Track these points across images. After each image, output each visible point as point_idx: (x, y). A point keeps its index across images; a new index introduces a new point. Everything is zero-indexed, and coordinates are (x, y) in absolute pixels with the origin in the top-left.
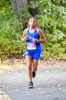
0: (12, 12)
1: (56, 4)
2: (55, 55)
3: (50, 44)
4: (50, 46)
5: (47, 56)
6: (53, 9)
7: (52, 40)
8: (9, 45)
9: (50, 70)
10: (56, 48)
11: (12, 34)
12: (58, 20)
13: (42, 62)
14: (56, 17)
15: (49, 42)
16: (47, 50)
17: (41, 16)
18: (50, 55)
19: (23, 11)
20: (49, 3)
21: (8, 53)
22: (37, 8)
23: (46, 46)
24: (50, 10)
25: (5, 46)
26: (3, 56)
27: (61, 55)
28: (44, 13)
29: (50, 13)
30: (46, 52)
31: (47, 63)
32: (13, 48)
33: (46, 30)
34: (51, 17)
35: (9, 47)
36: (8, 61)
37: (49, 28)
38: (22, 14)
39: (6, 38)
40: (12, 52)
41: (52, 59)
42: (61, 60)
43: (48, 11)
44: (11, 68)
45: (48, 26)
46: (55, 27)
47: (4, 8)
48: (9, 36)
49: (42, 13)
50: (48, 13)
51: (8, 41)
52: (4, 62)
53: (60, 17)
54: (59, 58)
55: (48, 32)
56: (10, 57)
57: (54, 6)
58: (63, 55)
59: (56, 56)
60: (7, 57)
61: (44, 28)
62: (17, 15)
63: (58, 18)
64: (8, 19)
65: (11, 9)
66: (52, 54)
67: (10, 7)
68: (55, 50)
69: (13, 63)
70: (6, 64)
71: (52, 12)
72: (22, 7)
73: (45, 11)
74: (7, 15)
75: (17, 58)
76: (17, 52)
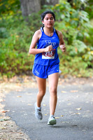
0: (21, 18)
1: (76, 9)
2: (74, 71)
3: (69, 58)
4: (69, 61)
5: (65, 73)
6: (73, 14)
7: (71, 53)
10: (76, 62)
11: (22, 45)
12: (79, 27)
14: (76, 24)
15: (68, 55)
17: (57, 23)
18: (69, 71)
19: (34, 16)
20: (67, 7)
21: (16, 68)
23: (64, 60)
24: (68, 16)
25: (12, 60)
26: (10, 73)
27: (82, 71)
28: (61, 20)
30: (63, 68)
31: (65, 81)
32: (22, 62)
35: (17, 62)
36: (16, 78)
38: (34, 20)
39: (14, 50)
40: (21, 68)
42: (82, 77)
43: (66, 17)
44: (19, 87)
45: (67, 36)
46: (75, 37)
48: (17, 47)
49: (59, 19)
50: (66, 19)
51: (16, 54)
52: (11, 80)
53: (81, 25)
54: (79, 76)
56: (18, 74)
57: (74, 10)
58: (84, 71)
59: (76, 73)
60: (14, 74)
62: (27, 21)
63: (78, 25)
64: (16, 26)
65: (21, 14)
66: (71, 71)
67: (19, 12)
68: (75, 65)
69: (22, 81)
70: (13, 82)
71: (71, 18)
72: (34, 11)
73: (63, 17)
74: (15, 22)
75: (27, 75)
76: (27, 67)
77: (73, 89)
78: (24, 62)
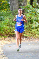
0: (10, 12)
1: (34, 8)
3: (31, 29)
4: (31, 31)
5: (29, 36)
6: (33, 10)
7: (32, 27)
8: (8, 30)
9: (31, 44)
11: (10, 23)
12: (36, 16)
13: (27, 39)
14: (34, 14)
15: (31, 28)
16: (29, 32)
17: (26, 14)
18: (31, 35)
20: (30, 7)
21: (8, 34)
22: (24, 9)
23: (29, 30)
24: (31, 11)
25: (6, 30)
26: (5, 36)
27: (37, 35)
28: (28, 12)
29: (31, 13)
30: (29, 34)
31: (30, 40)
32: (10, 31)
33: (29, 22)
34: (32, 14)
35: (8, 31)
36: (8, 38)
37: (30, 21)
38: (16, 12)
39: (7, 26)
40: (10, 34)
41: (32, 38)
42: (37, 38)
43: (30, 11)
44: (9, 42)
45: (30, 20)
46: (34, 20)
47: (6, 10)
48: (8, 25)
49: (27, 12)
50: (30, 12)
51: (8, 27)
52: (6, 39)
53: (37, 15)
54: (36, 37)
55: (30, 23)
56: (9, 37)
57: (33, 8)
58: (38, 35)
59: (34, 36)
60: (7, 37)
61: (28, 20)
62: (13, 13)
63: (35, 15)
64: (8, 15)
65: (10, 10)
66: (32, 35)
67: (9, 9)
68: (34, 32)
69: (10, 40)
70: (7, 40)
71: (32, 12)
72: (16, 9)
73: (28, 11)
74: (7, 13)
75: (13, 37)
76: (13, 34)
77: (33, 43)
78: (11, 31)
